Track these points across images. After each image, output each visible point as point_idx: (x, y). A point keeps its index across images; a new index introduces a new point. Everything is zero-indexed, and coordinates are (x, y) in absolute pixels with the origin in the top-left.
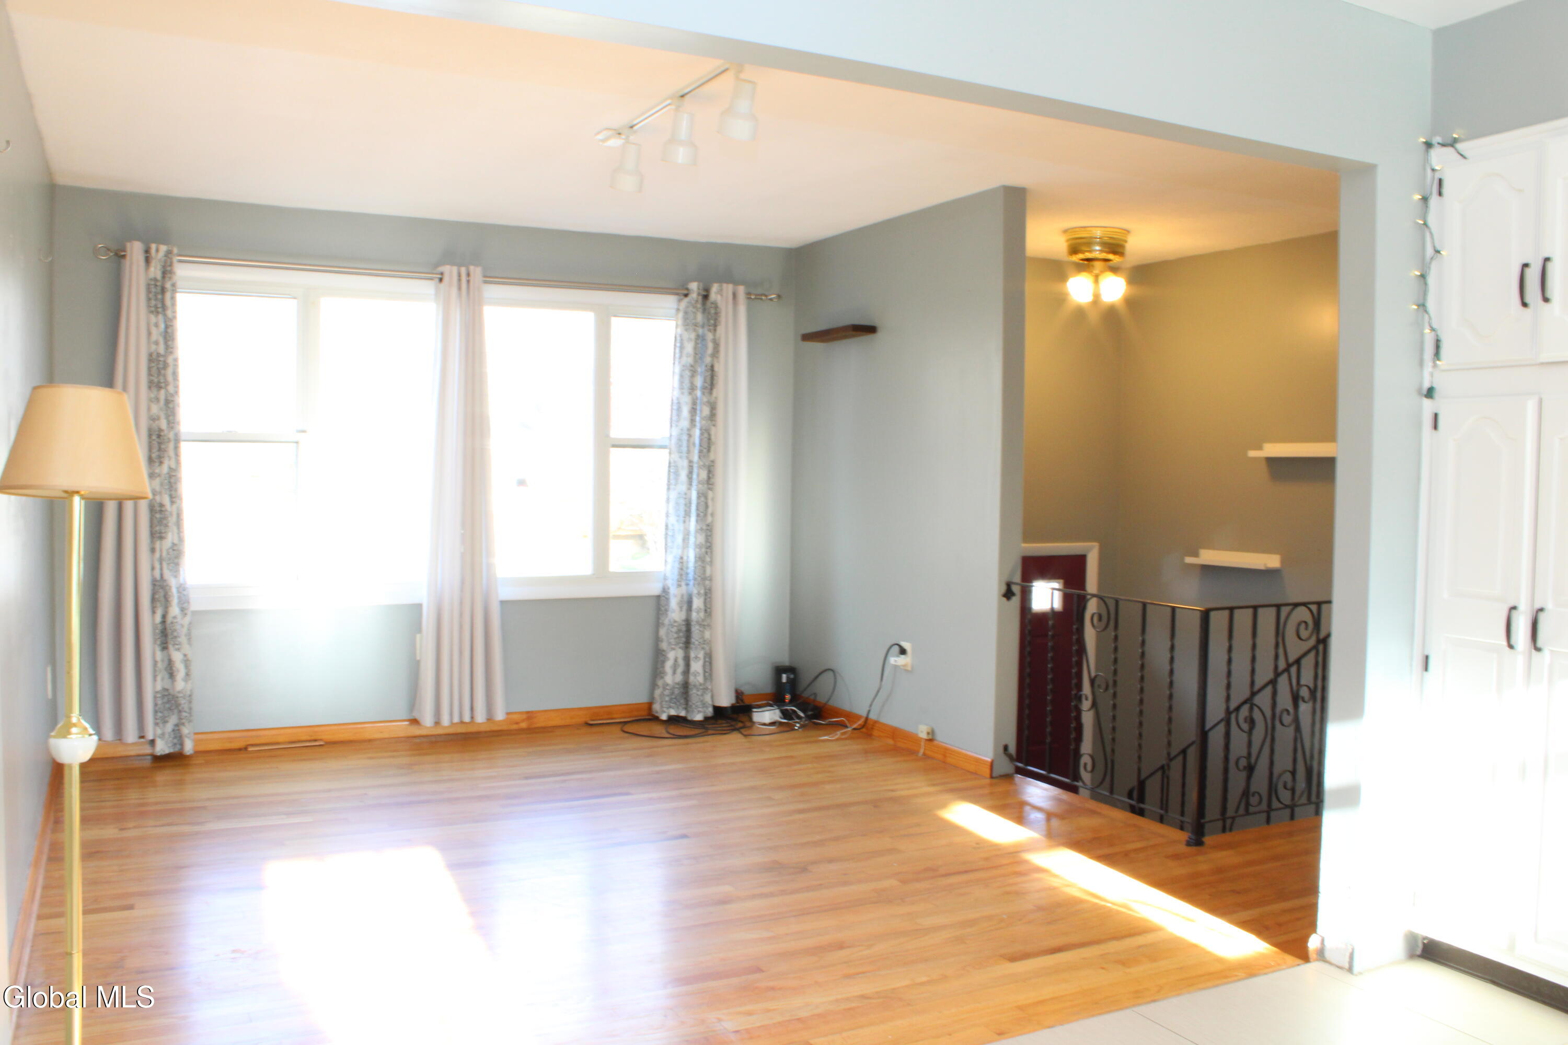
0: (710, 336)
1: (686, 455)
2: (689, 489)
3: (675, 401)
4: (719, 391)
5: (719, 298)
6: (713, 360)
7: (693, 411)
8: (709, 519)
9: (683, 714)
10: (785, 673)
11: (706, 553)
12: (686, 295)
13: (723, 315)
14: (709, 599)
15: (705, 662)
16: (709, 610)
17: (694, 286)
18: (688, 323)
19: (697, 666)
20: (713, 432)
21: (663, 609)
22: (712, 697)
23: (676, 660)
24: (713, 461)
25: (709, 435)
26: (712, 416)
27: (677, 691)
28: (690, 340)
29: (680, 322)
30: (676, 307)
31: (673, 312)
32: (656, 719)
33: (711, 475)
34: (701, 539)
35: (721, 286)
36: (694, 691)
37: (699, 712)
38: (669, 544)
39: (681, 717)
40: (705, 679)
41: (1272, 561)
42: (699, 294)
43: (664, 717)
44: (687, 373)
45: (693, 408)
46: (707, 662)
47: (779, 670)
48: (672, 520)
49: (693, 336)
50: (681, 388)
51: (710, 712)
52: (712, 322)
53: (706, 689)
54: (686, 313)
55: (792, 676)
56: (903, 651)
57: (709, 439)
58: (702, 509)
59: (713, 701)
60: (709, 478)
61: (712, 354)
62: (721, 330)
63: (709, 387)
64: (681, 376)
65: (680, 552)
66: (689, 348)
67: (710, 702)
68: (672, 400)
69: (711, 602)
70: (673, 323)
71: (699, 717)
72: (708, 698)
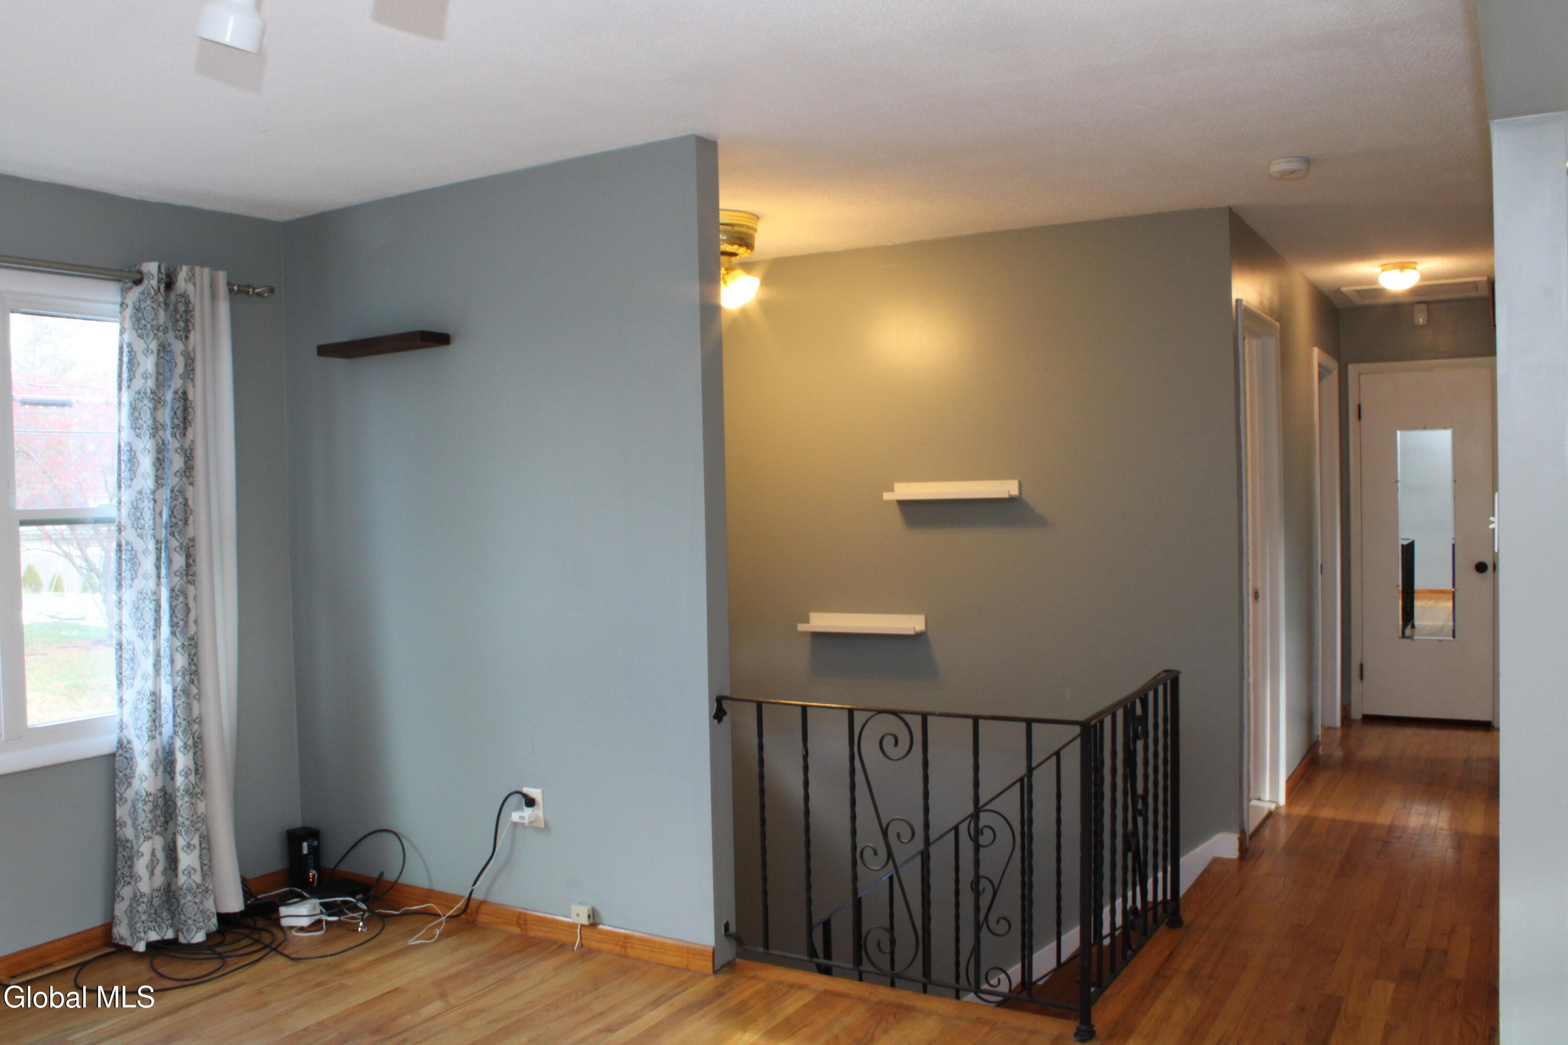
0: (178, 347)
1: (152, 532)
2: (158, 584)
3: (124, 448)
4: (196, 432)
5: (190, 287)
6: (184, 384)
7: (160, 463)
8: (192, 629)
9: (170, 935)
10: (305, 841)
11: (192, 682)
12: (138, 282)
13: (197, 313)
14: (199, 753)
15: (201, 850)
16: (201, 769)
17: (151, 268)
18: (139, 323)
19: (187, 860)
20: (190, 494)
21: (121, 775)
22: (215, 902)
23: (153, 854)
24: (193, 540)
25: (186, 500)
26: (188, 470)
27: (156, 902)
28: (147, 351)
29: (128, 324)
30: (119, 300)
31: (117, 308)
32: (125, 950)
33: (191, 561)
34: (181, 661)
35: (192, 270)
36: (189, 898)
37: (199, 929)
38: (127, 672)
39: (168, 942)
40: (204, 876)
41: (912, 623)
42: (159, 281)
43: (141, 947)
44: (147, 404)
45: (158, 459)
46: (204, 848)
47: (294, 838)
48: (130, 634)
49: (154, 345)
50: (135, 426)
51: (213, 924)
52: (182, 324)
53: (207, 890)
54: (138, 309)
55: (315, 843)
56: (530, 802)
57: (186, 504)
58: (180, 614)
59: (216, 907)
60: (188, 565)
61: (183, 374)
62: (195, 337)
63: (182, 425)
64: (134, 408)
65: (150, 685)
66: (148, 364)
67: (214, 910)
68: (119, 447)
69: (202, 755)
70: (116, 327)
71: (199, 937)
72: (210, 905)
